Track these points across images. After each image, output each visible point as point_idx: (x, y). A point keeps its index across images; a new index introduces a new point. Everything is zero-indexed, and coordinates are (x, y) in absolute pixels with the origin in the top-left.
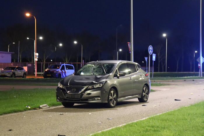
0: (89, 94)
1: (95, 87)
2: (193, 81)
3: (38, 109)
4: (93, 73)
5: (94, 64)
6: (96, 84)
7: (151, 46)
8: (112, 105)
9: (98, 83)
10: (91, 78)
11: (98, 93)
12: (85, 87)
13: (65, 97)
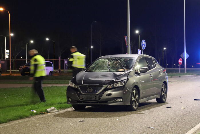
0: (110, 94)
1: (115, 86)
2: (180, 77)
3: (46, 113)
4: (109, 70)
5: (107, 59)
6: (117, 82)
7: (144, 40)
8: (135, 108)
9: (119, 82)
10: (109, 75)
11: (119, 93)
12: (104, 87)
13: (79, 99)
